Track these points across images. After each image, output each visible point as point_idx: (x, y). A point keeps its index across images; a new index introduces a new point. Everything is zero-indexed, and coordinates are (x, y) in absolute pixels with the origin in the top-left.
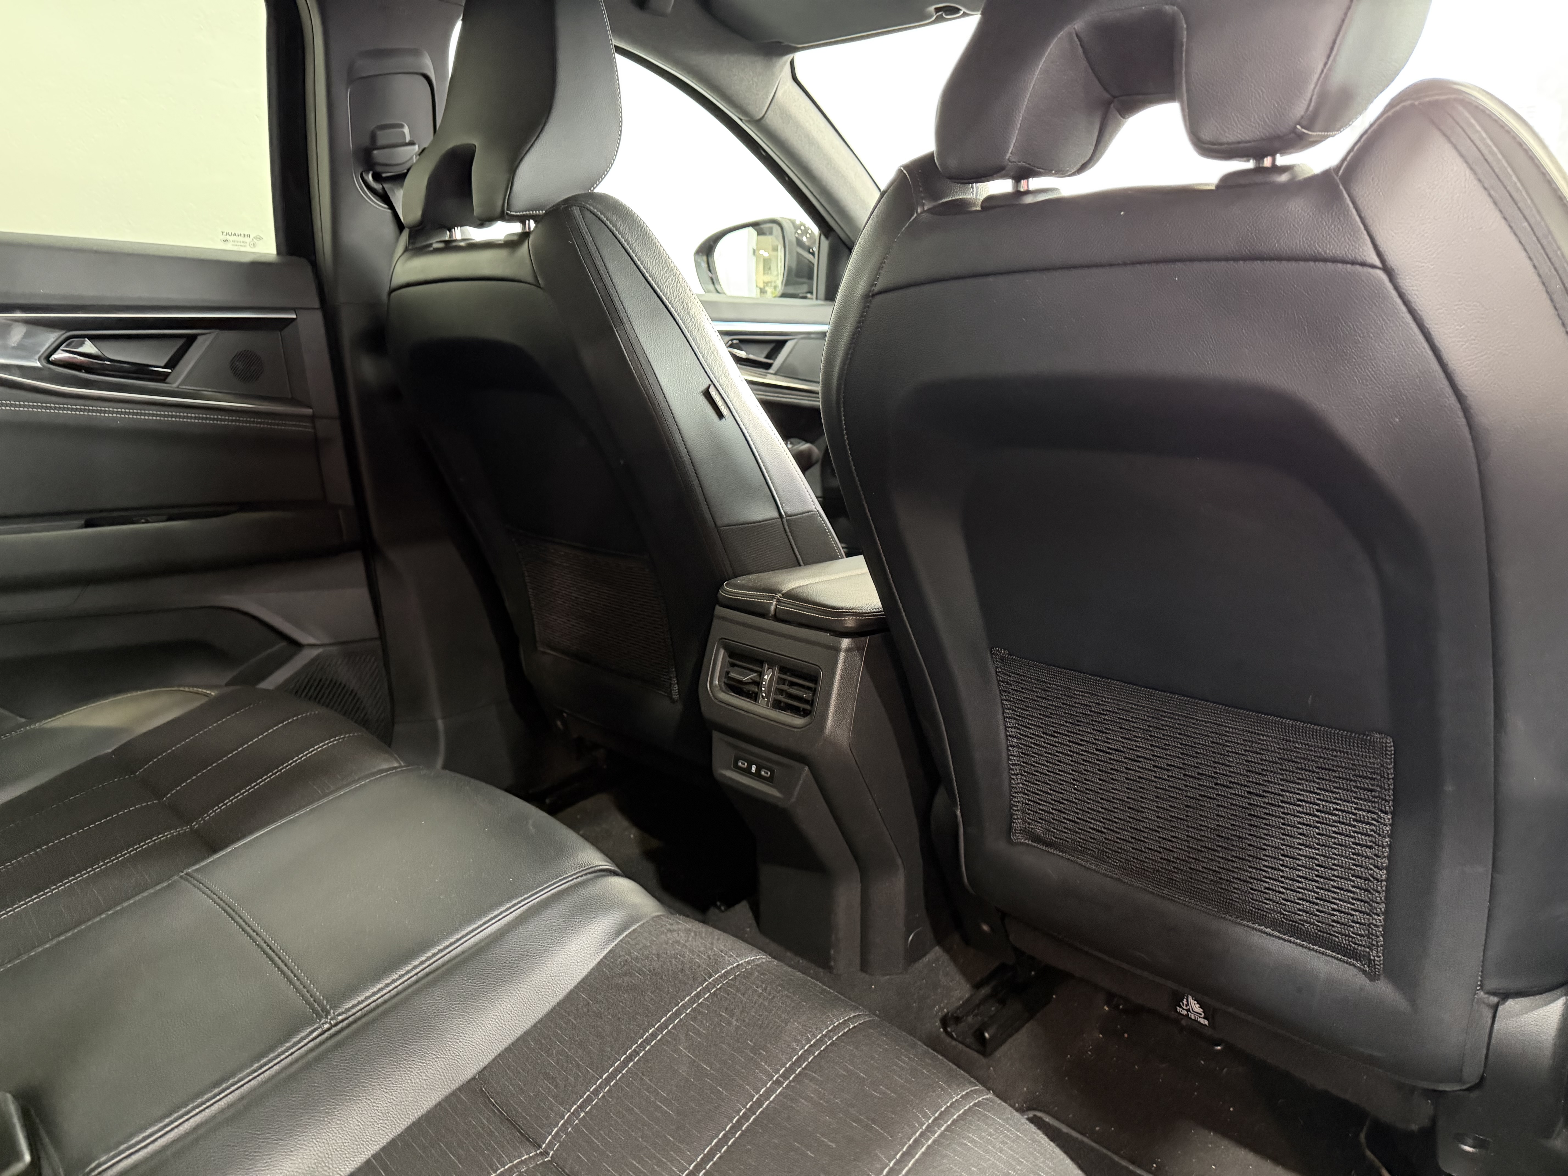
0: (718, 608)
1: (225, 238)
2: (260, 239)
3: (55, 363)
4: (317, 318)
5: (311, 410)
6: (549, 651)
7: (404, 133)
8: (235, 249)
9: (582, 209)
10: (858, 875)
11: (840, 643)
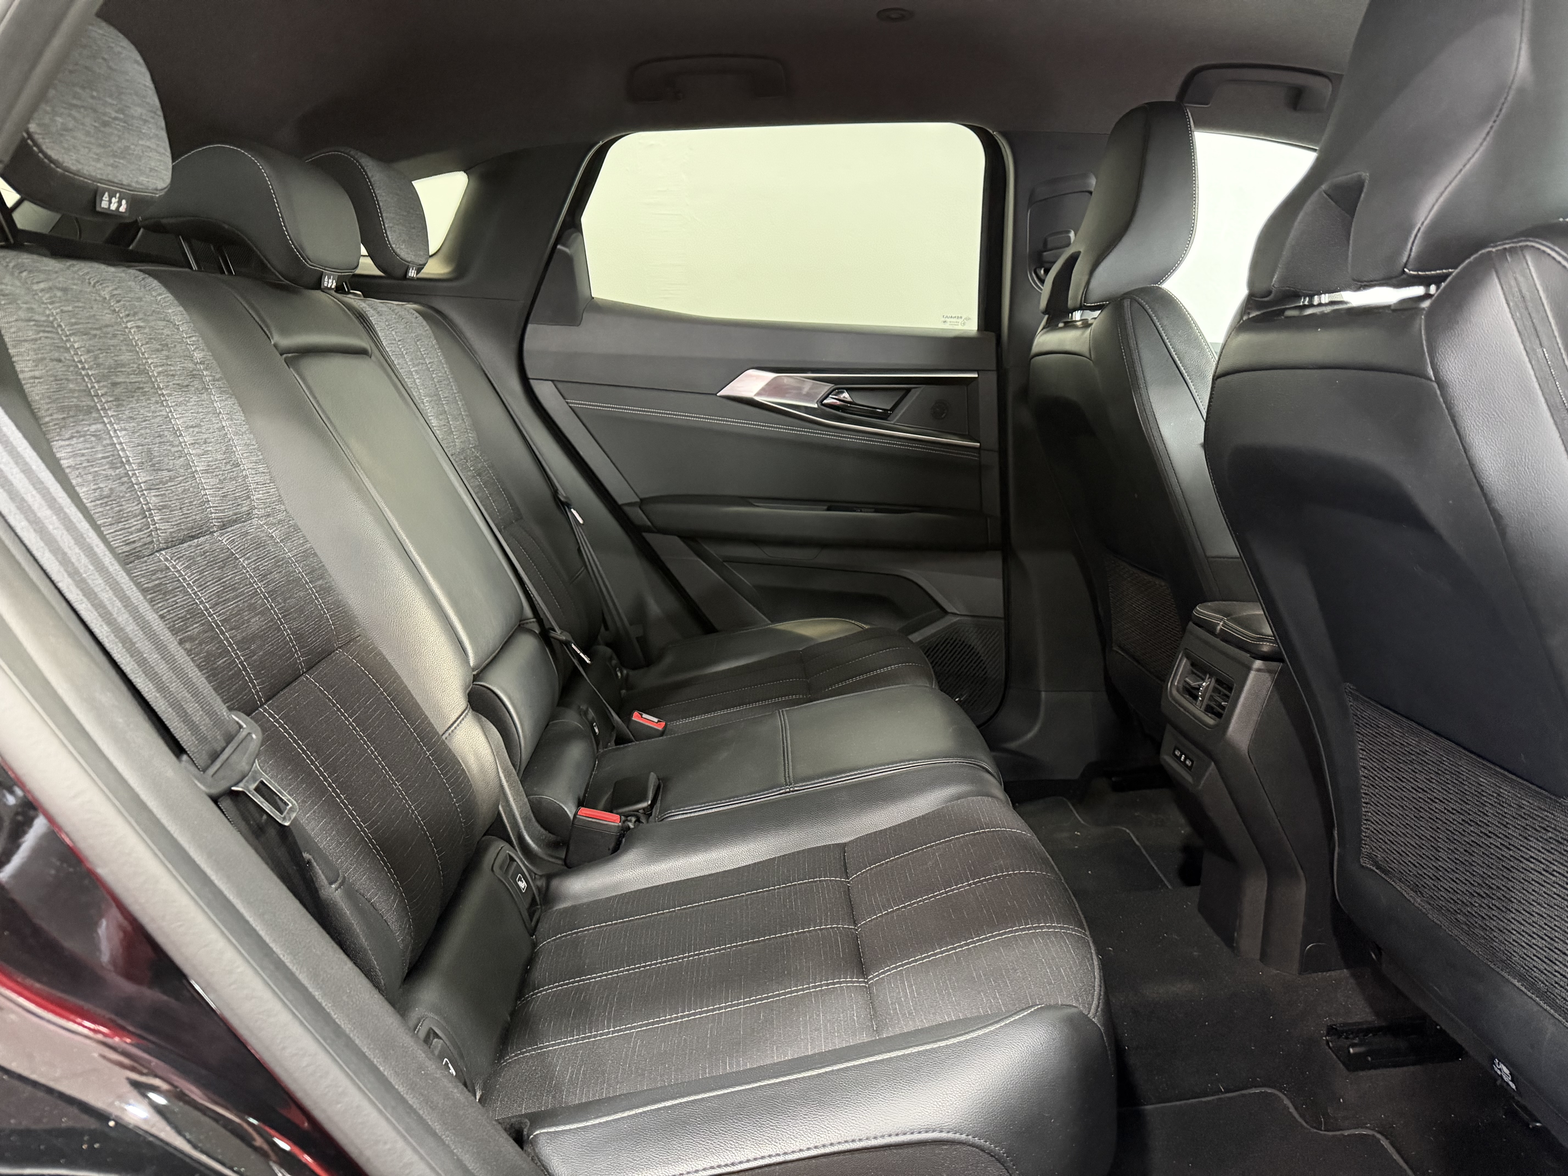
0: (1191, 623)
1: (944, 319)
2: (969, 319)
3: (825, 405)
4: (993, 377)
5: (979, 444)
6: (1120, 652)
7: (1069, 238)
8: (951, 327)
9: (1133, 300)
10: (1266, 876)
11: (1252, 663)
